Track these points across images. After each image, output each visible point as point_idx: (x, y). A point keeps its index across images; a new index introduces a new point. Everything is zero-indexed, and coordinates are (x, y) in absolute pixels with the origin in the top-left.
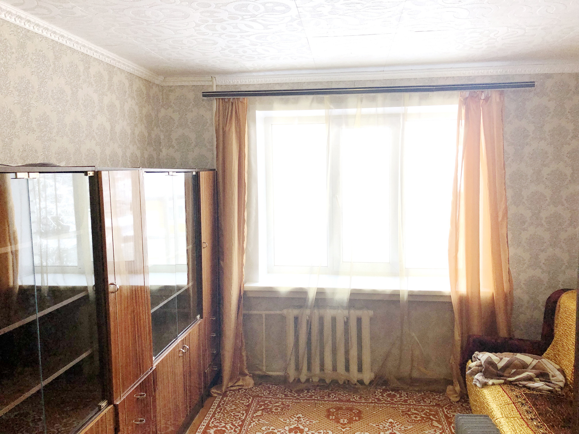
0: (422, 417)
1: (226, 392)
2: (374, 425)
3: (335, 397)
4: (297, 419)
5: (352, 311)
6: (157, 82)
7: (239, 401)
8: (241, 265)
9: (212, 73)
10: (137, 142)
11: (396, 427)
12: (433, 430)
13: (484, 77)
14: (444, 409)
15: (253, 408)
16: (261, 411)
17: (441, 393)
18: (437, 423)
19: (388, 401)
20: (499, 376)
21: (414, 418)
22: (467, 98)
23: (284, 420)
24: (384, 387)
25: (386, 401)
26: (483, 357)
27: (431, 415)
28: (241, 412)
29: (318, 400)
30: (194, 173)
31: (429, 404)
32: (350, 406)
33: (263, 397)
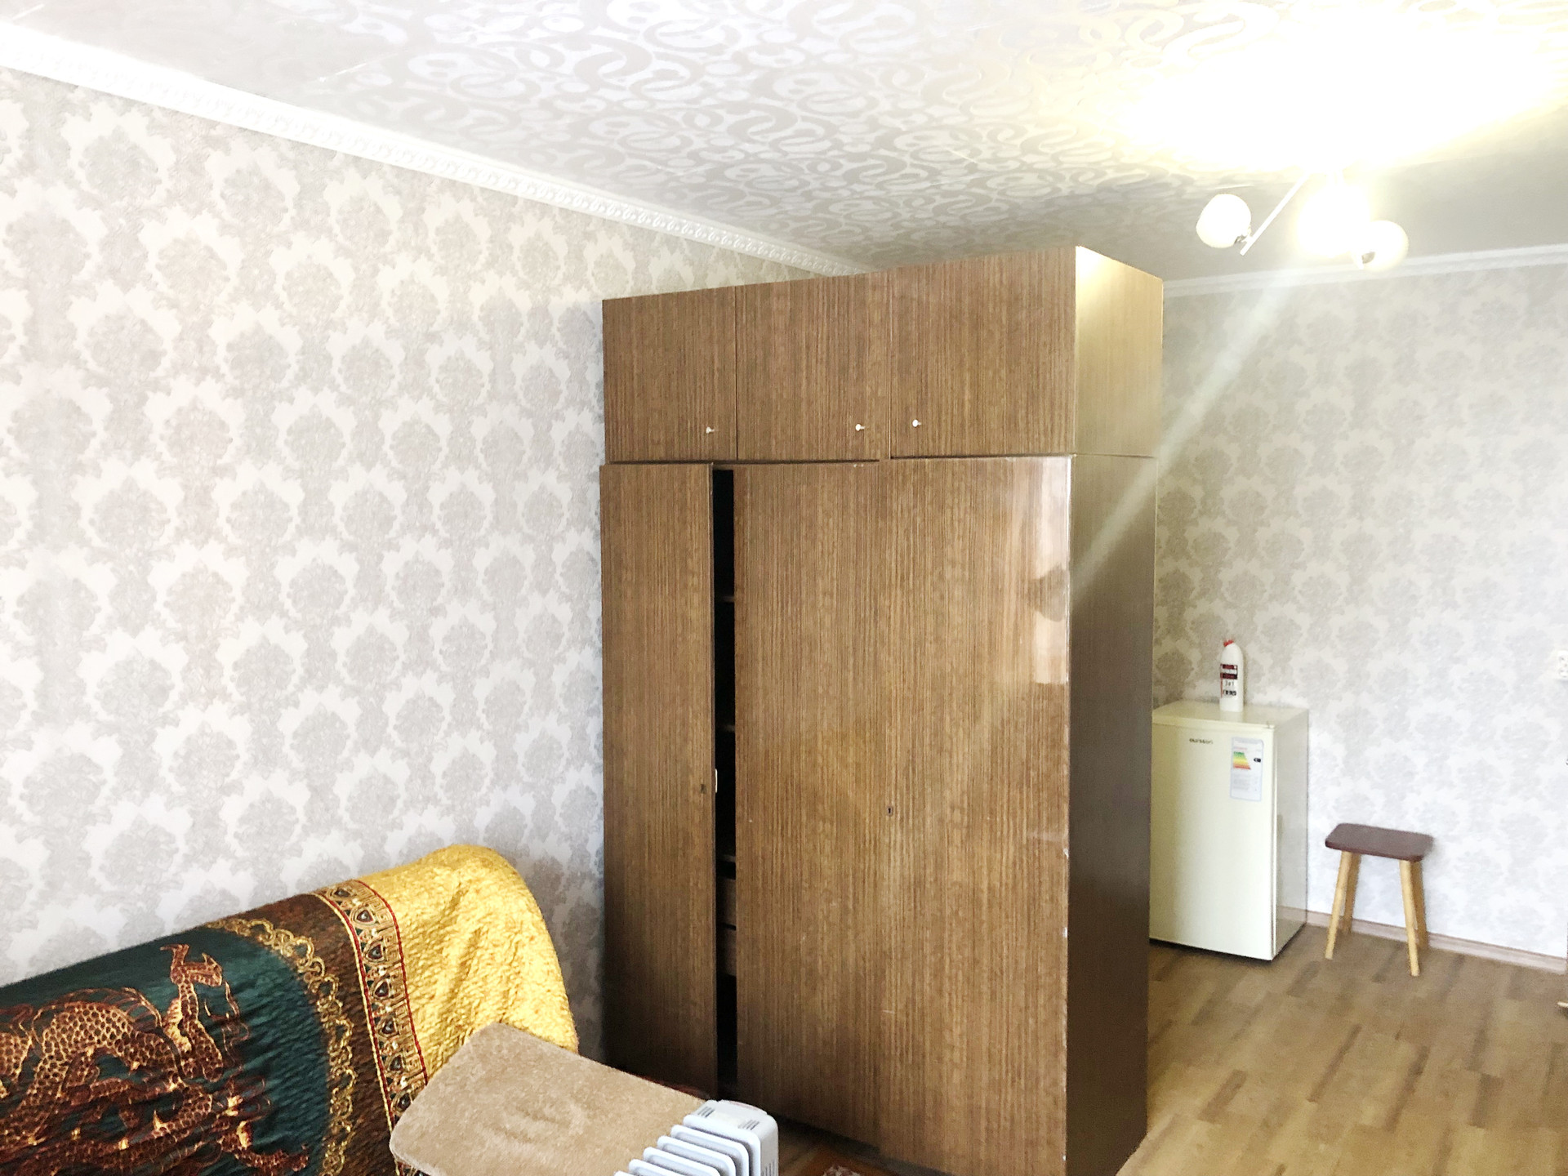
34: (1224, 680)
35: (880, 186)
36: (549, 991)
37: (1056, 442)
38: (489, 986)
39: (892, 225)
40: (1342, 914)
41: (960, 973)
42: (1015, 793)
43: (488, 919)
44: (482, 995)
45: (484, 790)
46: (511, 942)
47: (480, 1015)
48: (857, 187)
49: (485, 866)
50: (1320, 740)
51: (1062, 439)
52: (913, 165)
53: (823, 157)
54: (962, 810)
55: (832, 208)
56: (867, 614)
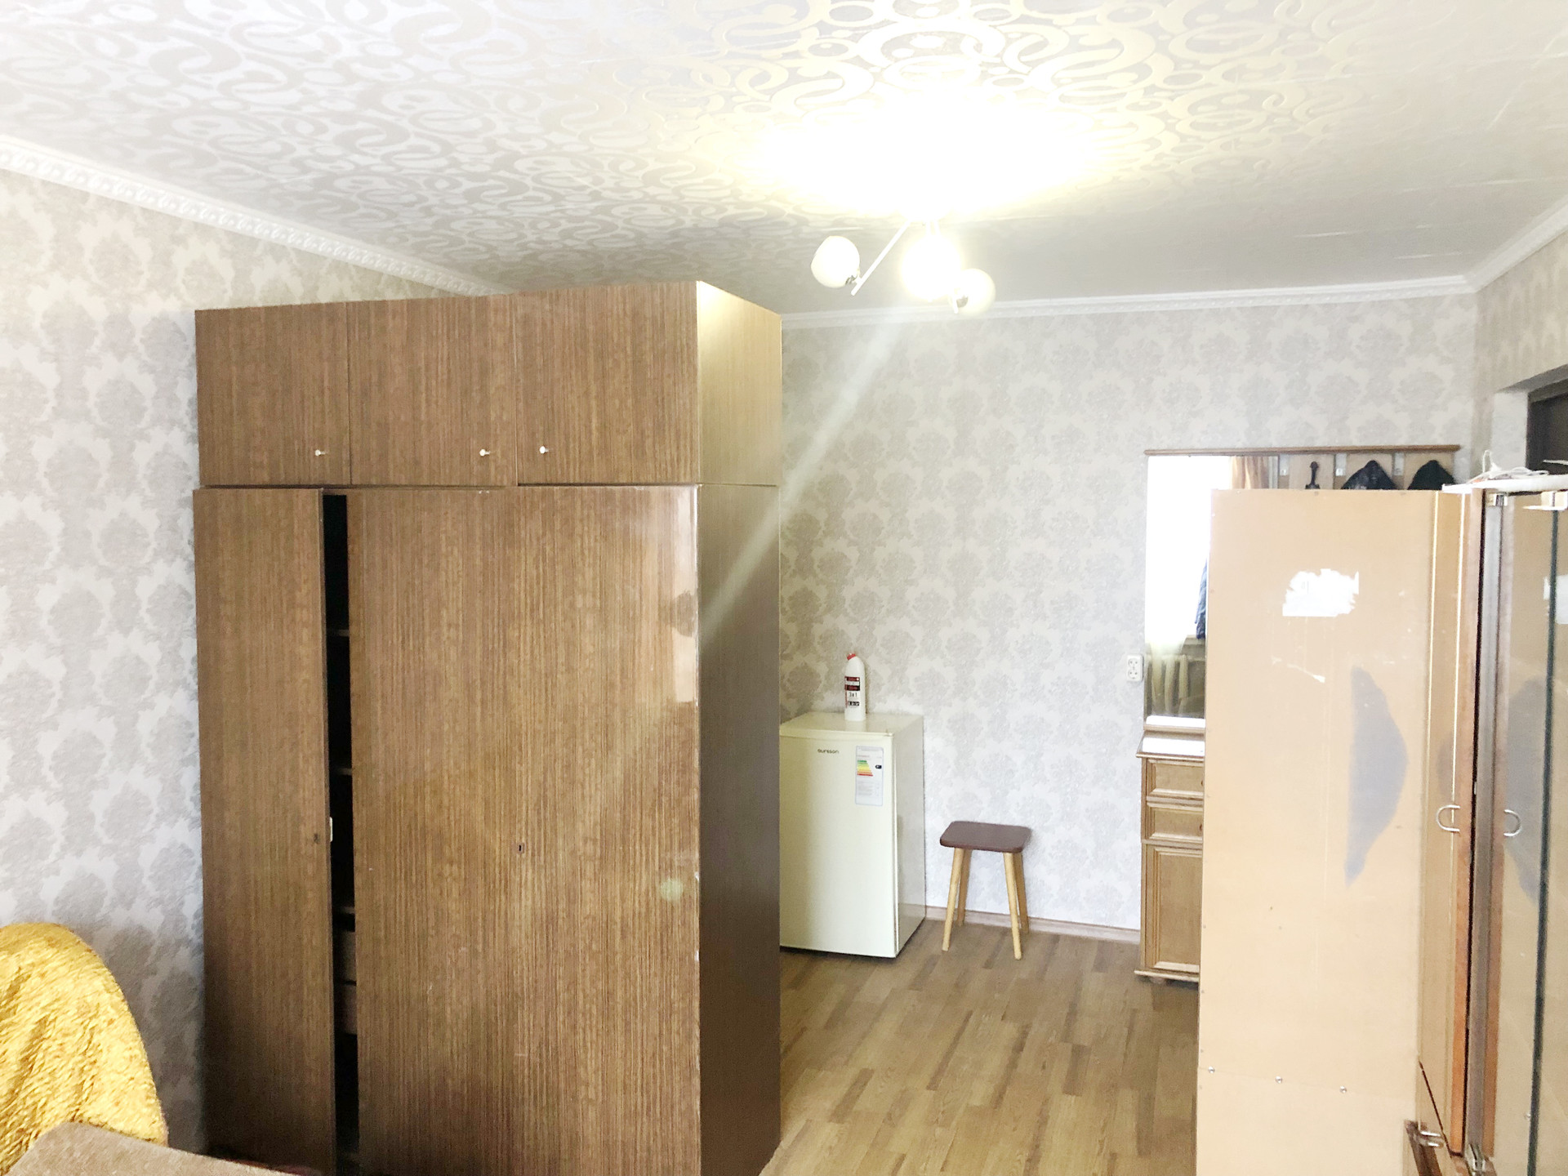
34: (848, 692)
35: (503, 206)
36: (132, 1079)
37: (683, 472)
38: (58, 1081)
39: (518, 245)
40: (956, 907)
41: (594, 1007)
42: (647, 822)
43: (56, 1006)
44: (49, 1092)
45: (52, 858)
46: (85, 1028)
47: (48, 1116)
48: (477, 206)
49: (52, 946)
50: (934, 743)
51: (688, 469)
52: (535, 189)
53: (440, 174)
54: (595, 841)
55: (454, 225)
56: (496, 645)
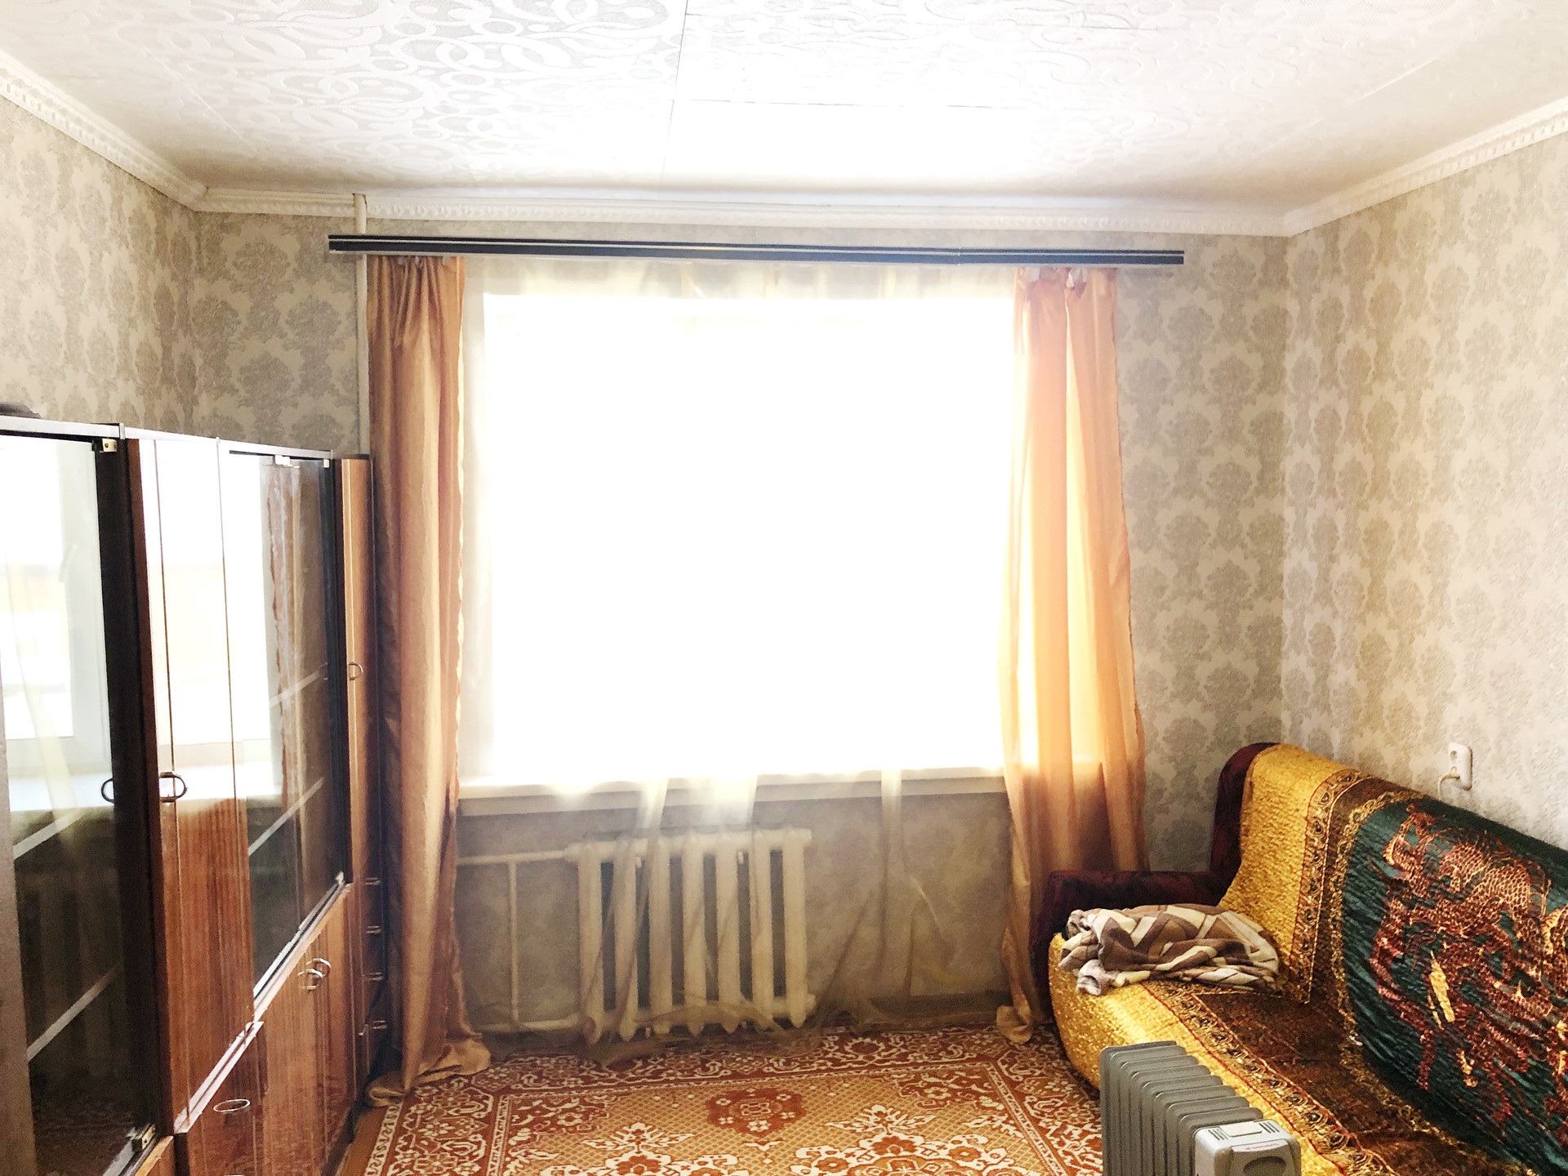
0: (951, 1090)
1: (413, 1089)
2: (840, 1126)
3: (721, 1068)
4: (634, 1137)
5: (759, 835)
6: (184, 199)
7: (457, 1112)
8: (450, 728)
9: (356, 184)
10: (136, 371)
11: (895, 1123)
12: (986, 1117)
13: (1066, 234)
14: (1000, 1064)
15: (501, 1122)
16: (527, 1130)
17: (984, 1027)
18: (991, 1101)
19: (859, 1063)
20: (1136, 963)
21: (933, 1096)
22: (1034, 284)
23: (599, 1144)
24: (842, 1030)
25: (855, 1063)
26: (1098, 919)
27: (972, 1082)
28: (471, 1138)
29: (677, 1081)
30: (326, 464)
31: (963, 1056)
32: (765, 1087)
33: (525, 1091)
